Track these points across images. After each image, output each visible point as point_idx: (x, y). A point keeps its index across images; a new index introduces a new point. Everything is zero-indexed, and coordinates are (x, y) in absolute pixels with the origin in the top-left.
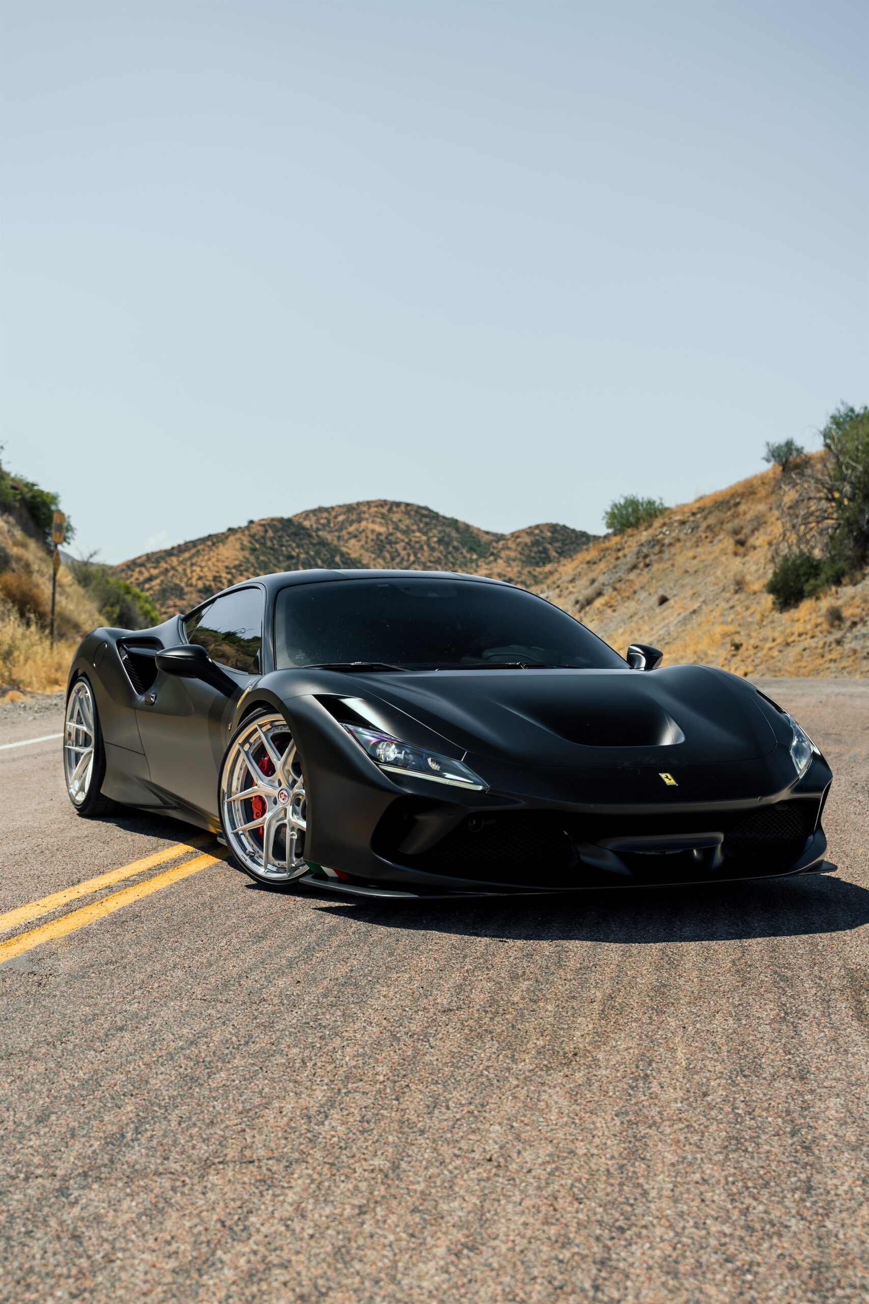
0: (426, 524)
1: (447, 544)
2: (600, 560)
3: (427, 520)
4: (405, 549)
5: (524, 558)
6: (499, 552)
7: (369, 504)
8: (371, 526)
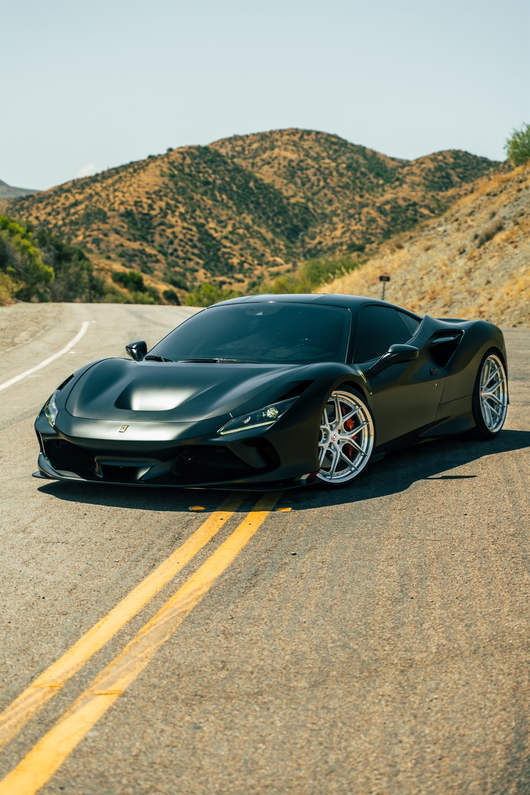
0: (336, 151)
1: (356, 170)
2: (501, 192)
3: (336, 147)
4: (315, 175)
5: (427, 183)
6: (404, 177)
7: (281, 132)
8: (284, 153)
